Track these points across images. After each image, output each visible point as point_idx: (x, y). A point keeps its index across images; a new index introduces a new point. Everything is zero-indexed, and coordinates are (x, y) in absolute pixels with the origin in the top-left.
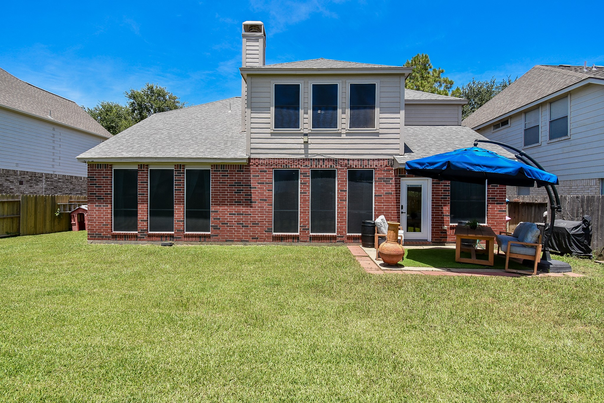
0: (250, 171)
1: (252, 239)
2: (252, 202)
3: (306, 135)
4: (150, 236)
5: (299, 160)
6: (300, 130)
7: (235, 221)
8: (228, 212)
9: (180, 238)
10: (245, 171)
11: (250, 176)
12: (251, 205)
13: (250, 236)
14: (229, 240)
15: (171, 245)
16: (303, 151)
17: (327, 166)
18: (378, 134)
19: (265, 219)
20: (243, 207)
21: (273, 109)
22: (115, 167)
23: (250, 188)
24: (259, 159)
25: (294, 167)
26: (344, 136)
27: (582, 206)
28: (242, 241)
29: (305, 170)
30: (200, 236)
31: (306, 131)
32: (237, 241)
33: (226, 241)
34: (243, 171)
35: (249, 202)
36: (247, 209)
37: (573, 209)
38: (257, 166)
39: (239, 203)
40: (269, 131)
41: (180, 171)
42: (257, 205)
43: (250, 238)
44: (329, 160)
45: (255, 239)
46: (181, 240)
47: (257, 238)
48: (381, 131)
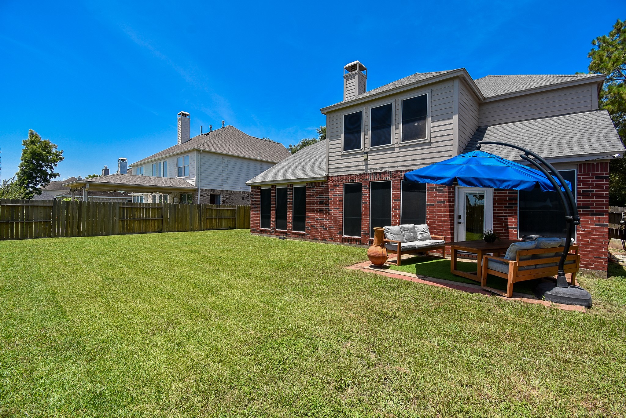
0: (328, 186)
1: (330, 239)
2: (329, 210)
3: (367, 153)
4: (276, 232)
5: (361, 175)
6: (361, 150)
7: (319, 225)
8: (315, 217)
9: (290, 234)
10: (326, 186)
11: (328, 190)
12: (329, 212)
13: (328, 237)
14: (316, 239)
15: (284, 238)
16: (363, 167)
17: (382, 179)
18: (429, 143)
19: (338, 224)
20: (324, 214)
21: (342, 136)
22: (263, 188)
23: (329, 199)
24: (334, 176)
25: (357, 181)
26: (397, 150)
28: (323, 240)
29: (366, 183)
30: (300, 234)
31: (366, 150)
32: (320, 240)
33: (314, 239)
34: (324, 186)
35: (327, 210)
36: (327, 216)
38: (333, 182)
39: (321, 211)
40: (340, 153)
41: (291, 188)
42: (333, 212)
43: (327, 238)
44: (384, 173)
45: (331, 239)
46: (290, 236)
47: (332, 239)
48: (433, 140)
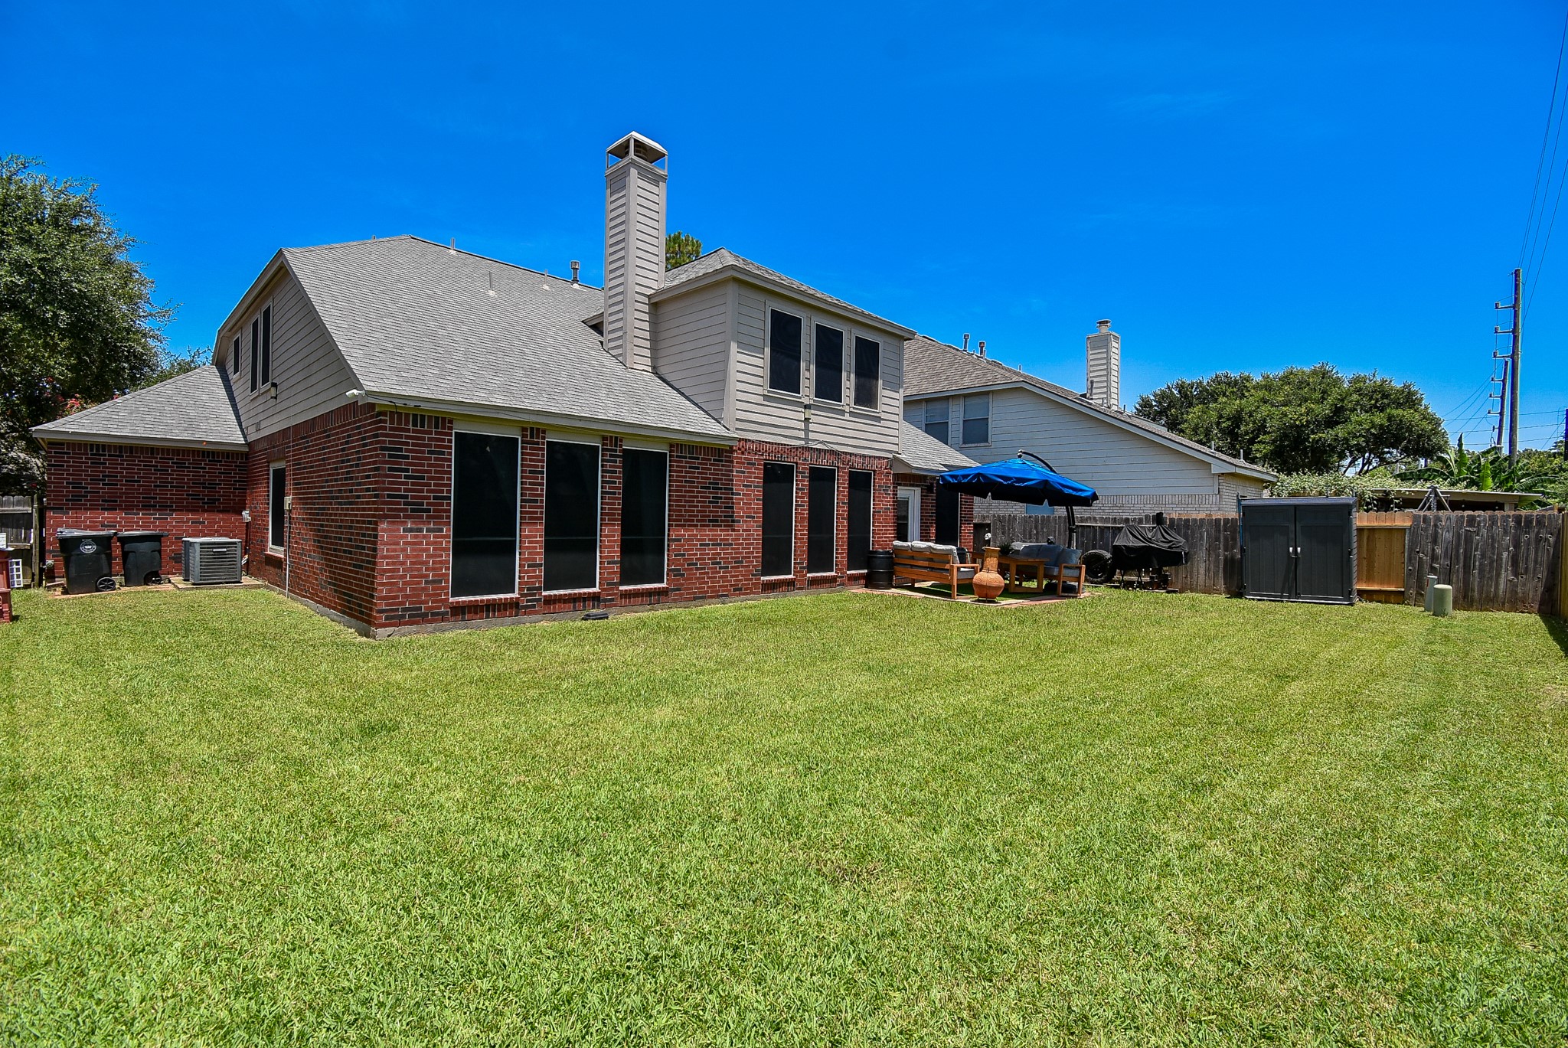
0: (732, 462)
1: (735, 590)
2: (733, 521)
3: (807, 407)
4: (549, 601)
5: (797, 448)
6: (800, 398)
7: (709, 559)
8: (698, 540)
9: (612, 600)
10: (726, 461)
11: (732, 471)
12: (732, 526)
13: (731, 586)
14: (701, 597)
15: (605, 617)
16: (802, 434)
17: (825, 463)
18: (879, 419)
19: (753, 553)
20: (721, 531)
21: (768, 350)
22: (461, 428)
23: (733, 494)
24: (746, 440)
25: (790, 460)
26: (847, 415)
27: (1036, 528)
28: (718, 597)
29: (803, 465)
30: (650, 593)
31: (806, 401)
32: (711, 597)
33: (695, 599)
34: (722, 461)
35: (729, 522)
36: (728, 535)
37: (1024, 531)
38: (743, 453)
39: (715, 522)
40: (759, 390)
41: (616, 451)
42: (741, 526)
43: (729, 591)
44: (832, 452)
45: (738, 590)
46: (615, 605)
47: (741, 589)
48: (883, 416)
